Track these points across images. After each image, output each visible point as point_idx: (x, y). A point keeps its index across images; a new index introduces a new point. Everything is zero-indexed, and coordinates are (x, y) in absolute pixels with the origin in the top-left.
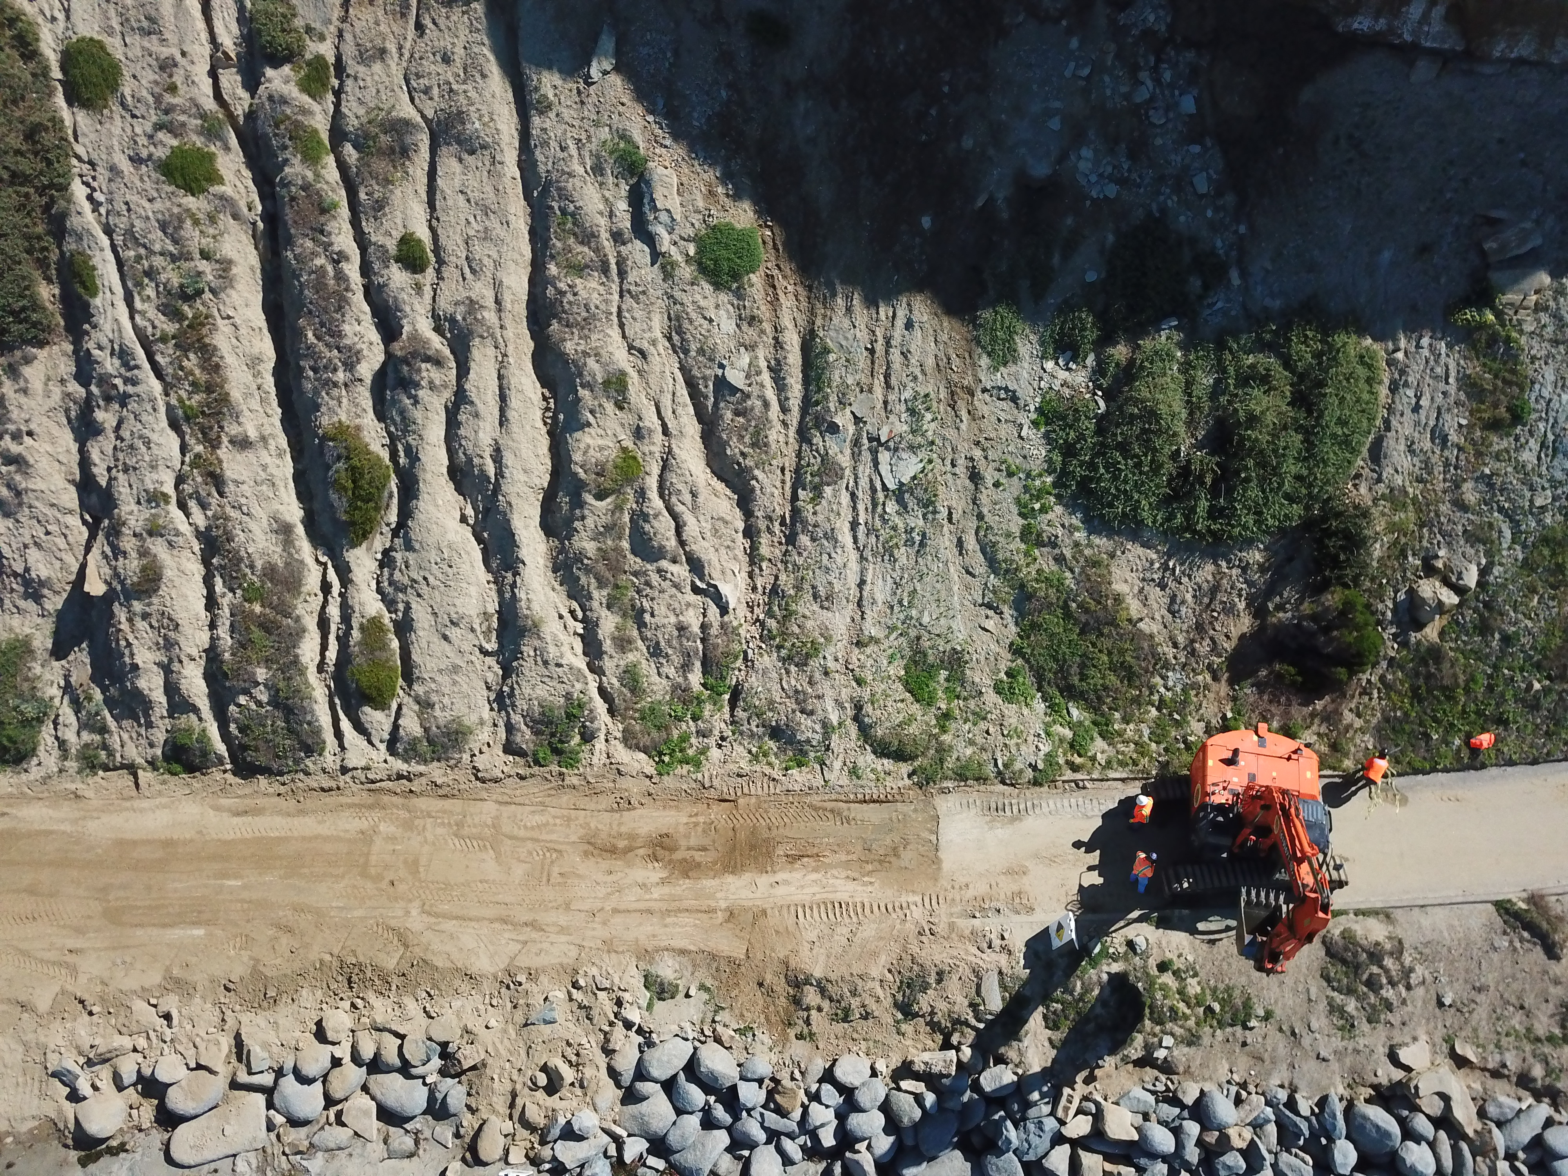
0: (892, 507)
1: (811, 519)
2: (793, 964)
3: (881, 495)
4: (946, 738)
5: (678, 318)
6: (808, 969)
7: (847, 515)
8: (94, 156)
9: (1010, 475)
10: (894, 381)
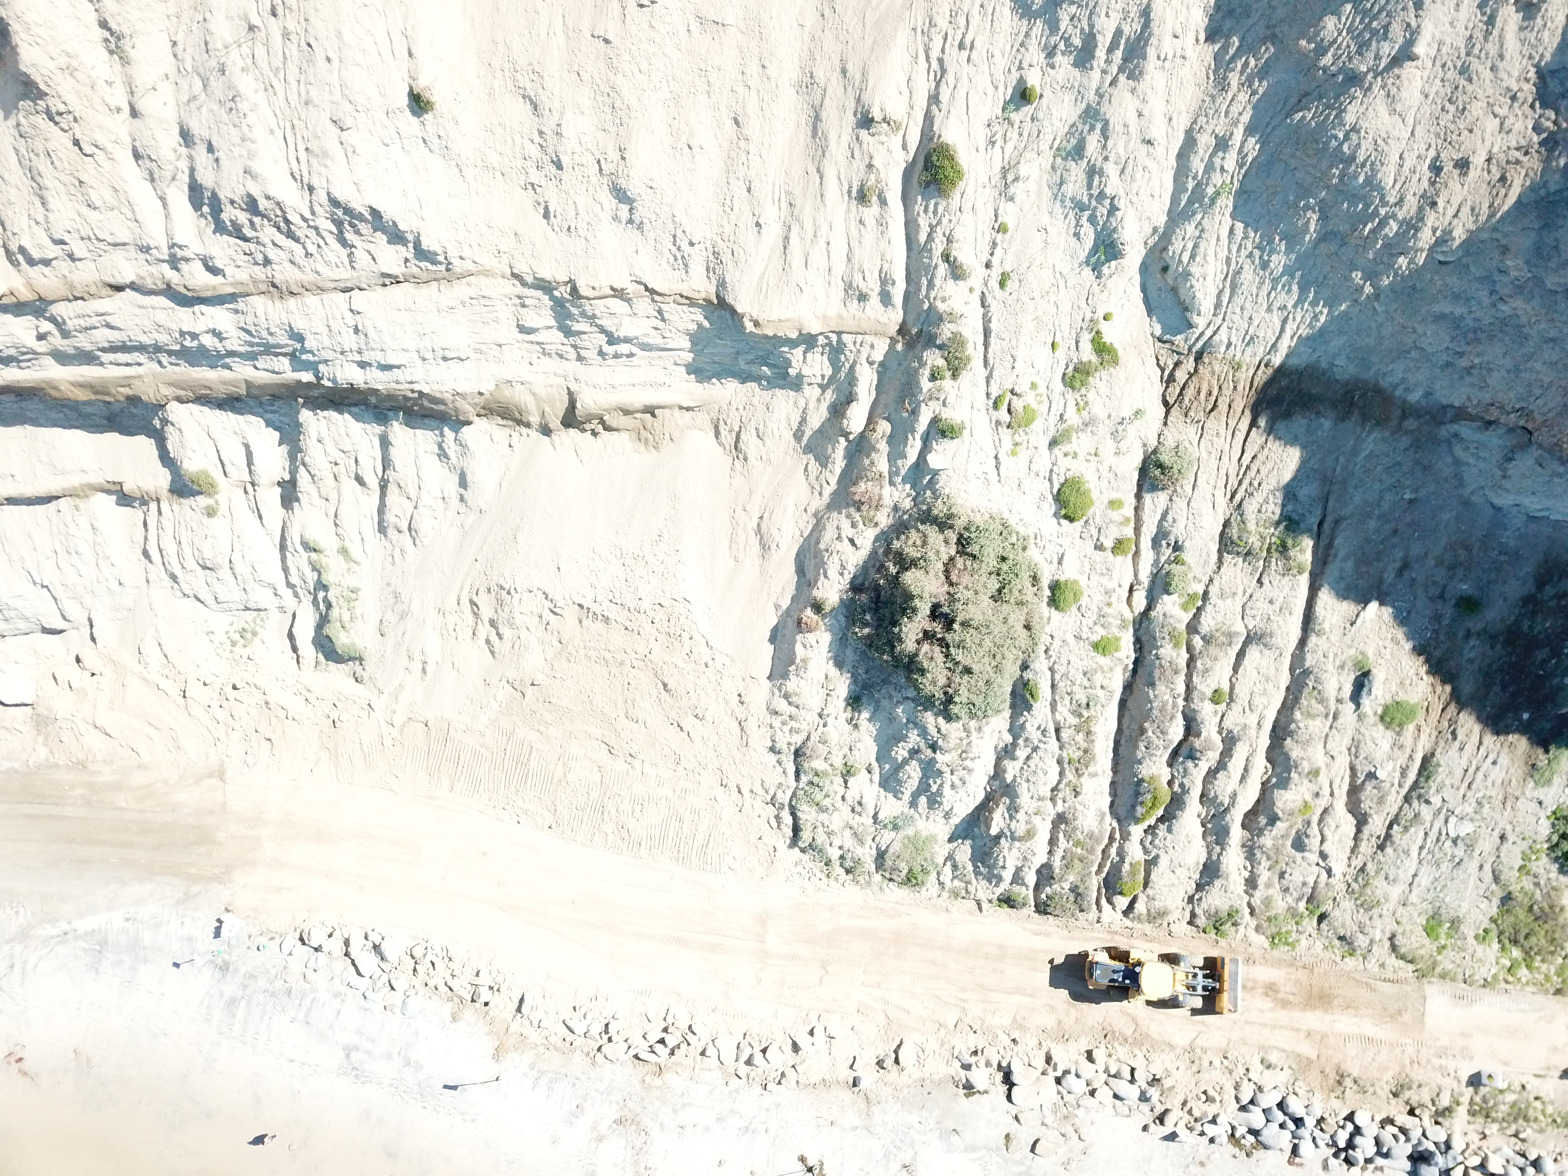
0: (1448, 843)
1: (1397, 842)
2: (1343, 1067)
3: (1443, 837)
4: (1439, 958)
5: (1359, 742)
6: (1350, 1070)
7: (1420, 843)
8: (1054, 634)
9: (1523, 839)
10: (1474, 787)
